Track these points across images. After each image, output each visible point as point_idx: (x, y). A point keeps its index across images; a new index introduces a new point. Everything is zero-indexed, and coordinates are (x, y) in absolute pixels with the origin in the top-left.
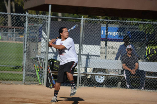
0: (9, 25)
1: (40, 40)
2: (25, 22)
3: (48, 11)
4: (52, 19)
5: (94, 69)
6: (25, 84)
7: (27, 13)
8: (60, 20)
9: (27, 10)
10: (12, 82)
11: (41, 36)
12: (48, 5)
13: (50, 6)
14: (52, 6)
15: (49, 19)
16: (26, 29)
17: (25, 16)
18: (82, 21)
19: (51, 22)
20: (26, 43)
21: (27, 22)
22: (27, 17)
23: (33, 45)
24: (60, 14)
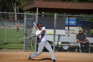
0: (16, 19)
1: (32, 27)
2: (24, 18)
3: (36, 11)
4: (39, 15)
5: (62, 42)
6: (25, 51)
7: (25, 12)
8: (43, 16)
9: (25, 11)
10: (18, 50)
11: (33, 25)
12: (36, 8)
13: (37, 8)
14: (39, 8)
15: (37, 16)
16: (25, 21)
17: (24, 14)
18: (55, 16)
19: (38, 17)
20: (25, 29)
21: (25, 18)
22: (25, 15)
23: (29, 30)
24: (43, 13)
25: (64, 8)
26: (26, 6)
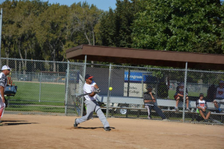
0: (54, 71)
1: (78, 82)
3: (84, 60)
5: (119, 104)
6: (67, 115)
7: (68, 61)
8: (92, 66)
9: (69, 59)
11: (78, 78)
12: (84, 56)
13: (86, 56)
14: (88, 56)
15: (85, 66)
16: (68, 74)
18: (110, 67)
19: (86, 68)
20: (67, 84)
21: (68, 68)
22: (68, 65)
23: (73, 86)
24: (92, 62)
25: (123, 56)
26: (70, 53)
